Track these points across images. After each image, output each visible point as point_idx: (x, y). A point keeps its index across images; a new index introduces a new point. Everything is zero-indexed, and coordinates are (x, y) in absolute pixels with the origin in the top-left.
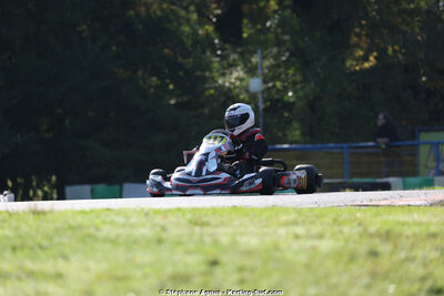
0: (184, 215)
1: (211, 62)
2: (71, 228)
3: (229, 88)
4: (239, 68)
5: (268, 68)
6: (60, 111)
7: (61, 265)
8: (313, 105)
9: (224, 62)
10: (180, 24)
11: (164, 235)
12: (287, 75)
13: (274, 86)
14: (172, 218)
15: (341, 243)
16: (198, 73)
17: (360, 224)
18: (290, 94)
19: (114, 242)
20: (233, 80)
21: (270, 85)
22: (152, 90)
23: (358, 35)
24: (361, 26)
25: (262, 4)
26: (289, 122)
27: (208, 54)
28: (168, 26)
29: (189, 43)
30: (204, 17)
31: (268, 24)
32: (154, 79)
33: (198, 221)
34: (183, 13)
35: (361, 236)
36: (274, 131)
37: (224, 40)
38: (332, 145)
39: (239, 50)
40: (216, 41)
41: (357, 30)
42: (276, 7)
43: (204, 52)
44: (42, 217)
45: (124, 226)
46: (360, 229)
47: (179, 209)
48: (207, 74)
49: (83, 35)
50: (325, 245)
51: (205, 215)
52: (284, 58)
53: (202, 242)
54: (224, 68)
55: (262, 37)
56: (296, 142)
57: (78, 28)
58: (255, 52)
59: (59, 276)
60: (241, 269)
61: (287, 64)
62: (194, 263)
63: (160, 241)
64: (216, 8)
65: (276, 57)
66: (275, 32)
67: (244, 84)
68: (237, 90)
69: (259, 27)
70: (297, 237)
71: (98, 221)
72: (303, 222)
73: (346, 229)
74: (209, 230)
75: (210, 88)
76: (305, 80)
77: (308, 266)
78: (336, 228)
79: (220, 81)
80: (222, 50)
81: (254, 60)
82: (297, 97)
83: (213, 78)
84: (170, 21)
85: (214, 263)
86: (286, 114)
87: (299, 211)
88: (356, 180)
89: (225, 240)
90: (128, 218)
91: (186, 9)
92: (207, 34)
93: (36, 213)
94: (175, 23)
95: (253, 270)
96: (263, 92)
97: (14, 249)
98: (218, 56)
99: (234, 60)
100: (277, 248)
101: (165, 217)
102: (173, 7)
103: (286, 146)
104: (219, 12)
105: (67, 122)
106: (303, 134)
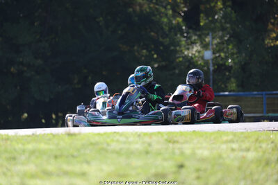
0: (162, 136)
1: (180, 41)
2: (92, 144)
3: (191, 57)
4: (198, 45)
5: (216, 44)
6: (85, 71)
7: (85, 168)
8: (244, 67)
9: (189, 41)
10: (161, 17)
11: (150, 149)
12: (228, 48)
13: (220, 56)
14: (154, 138)
15: (261, 154)
16: (172, 48)
17: (272, 142)
18: (230, 61)
19: (118, 153)
20: (194, 53)
21: (217, 55)
22: (143, 58)
23: (273, 24)
24: (275, 18)
25: (212, 5)
26: (229, 79)
27: (179, 36)
28: (153, 18)
29: (167, 28)
30: (176, 12)
31: (216, 17)
32: (144, 51)
33: (171, 140)
34: (163, 10)
35: (273, 150)
36: (219, 84)
37: (189, 27)
38: (255, 93)
39: (198, 33)
40: (184, 28)
41: (272, 21)
42: (222, 7)
43: (176, 35)
44: (74, 137)
45: (125, 143)
46: (273, 145)
47: (159, 133)
48: (178, 48)
49: (101, 24)
50: (251, 155)
51: (176, 136)
52: (226, 38)
53: (173, 153)
54: (188, 45)
55: (213, 25)
56: (234, 91)
57: (97, 20)
58: (208, 34)
59: (83, 174)
60: (198, 170)
61: (228, 42)
62: (168, 166)
63: (147, 153)
64: (184, 7)
65: (221, 38)
66: (221, 22)
67: (201, 55)
68: (197, 58)
69: (210, 19)
70: (233, 150)
71: (108, 140)
72: (237, 141)
73: (264, 146)
74: (178, 146)
75: (180, 57)
76: (239, 52)
77: (239, 168)
78: (258, 145)
79: (186, 53)
80: (188, 33)
81: (207, 40)
82: (235, 63)
83: (181, 51)
84: (155, 15)
85: (181, 166)
86: (227, 74)
87: (234, 134)
88: (270, 115)
89: (188, 152)
90: (127, 138)
91: (165, 8)
92: (178, 23)
93: (70, 135)
94: (158, 16)
95: (205, 170)
96: (213, 60)
97: (56, 157)
98: (185, 37)
99: (195, 40)
100: (220, 156)
101: (151, 138)
102: (157, 7)
103: (227, 93)
104: (186, 9)
105: (90, 78)
106: (238, 86)
